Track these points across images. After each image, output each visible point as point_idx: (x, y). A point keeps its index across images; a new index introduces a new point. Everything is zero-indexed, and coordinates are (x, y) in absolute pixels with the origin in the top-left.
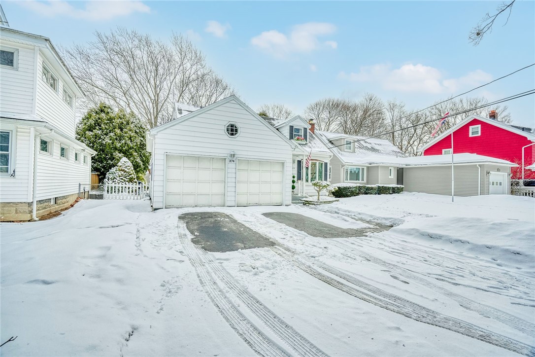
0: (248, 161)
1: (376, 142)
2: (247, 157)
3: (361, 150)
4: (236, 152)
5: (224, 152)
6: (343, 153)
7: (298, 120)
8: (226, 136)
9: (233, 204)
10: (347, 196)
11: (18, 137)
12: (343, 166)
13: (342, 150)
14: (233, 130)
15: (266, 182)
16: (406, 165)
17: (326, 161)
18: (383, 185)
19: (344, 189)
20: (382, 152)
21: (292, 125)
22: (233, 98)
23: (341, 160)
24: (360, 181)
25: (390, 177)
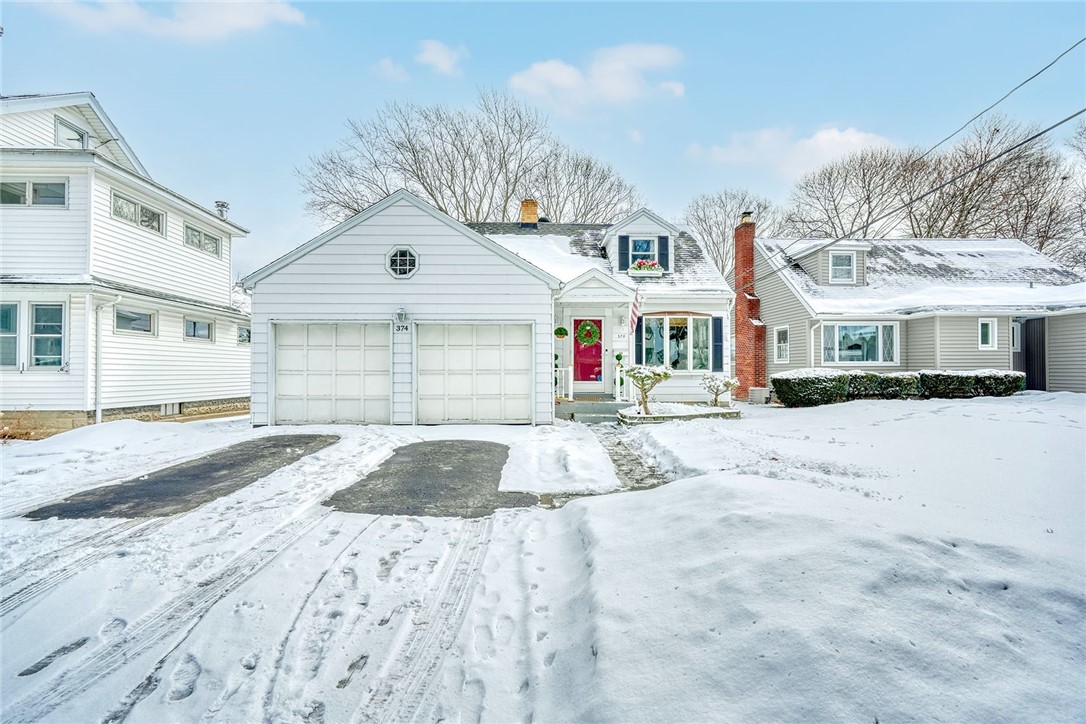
0: (444, 327)
1: (960, 250)
2: (434, 317)
3: (895, 276)
4: (409, 309)
5: (384, 311)
6: (820, 288)
7: (644, 219)
8: (388, 276)
9: (407, 419)
10: (810, 403)
11: (72, 311)
12: (813, 323)
13: (820, 281)
14: (402, 262)
15: (488, 371)
16: (1051, 309)
17: (716, 314)
18: (938, 372)
19: (799, 384)
20: (980, 275)
21: (624, 234)
22: (401, 196)
23: (808, 309)
24: (880, 362)
25: (982, 347)
